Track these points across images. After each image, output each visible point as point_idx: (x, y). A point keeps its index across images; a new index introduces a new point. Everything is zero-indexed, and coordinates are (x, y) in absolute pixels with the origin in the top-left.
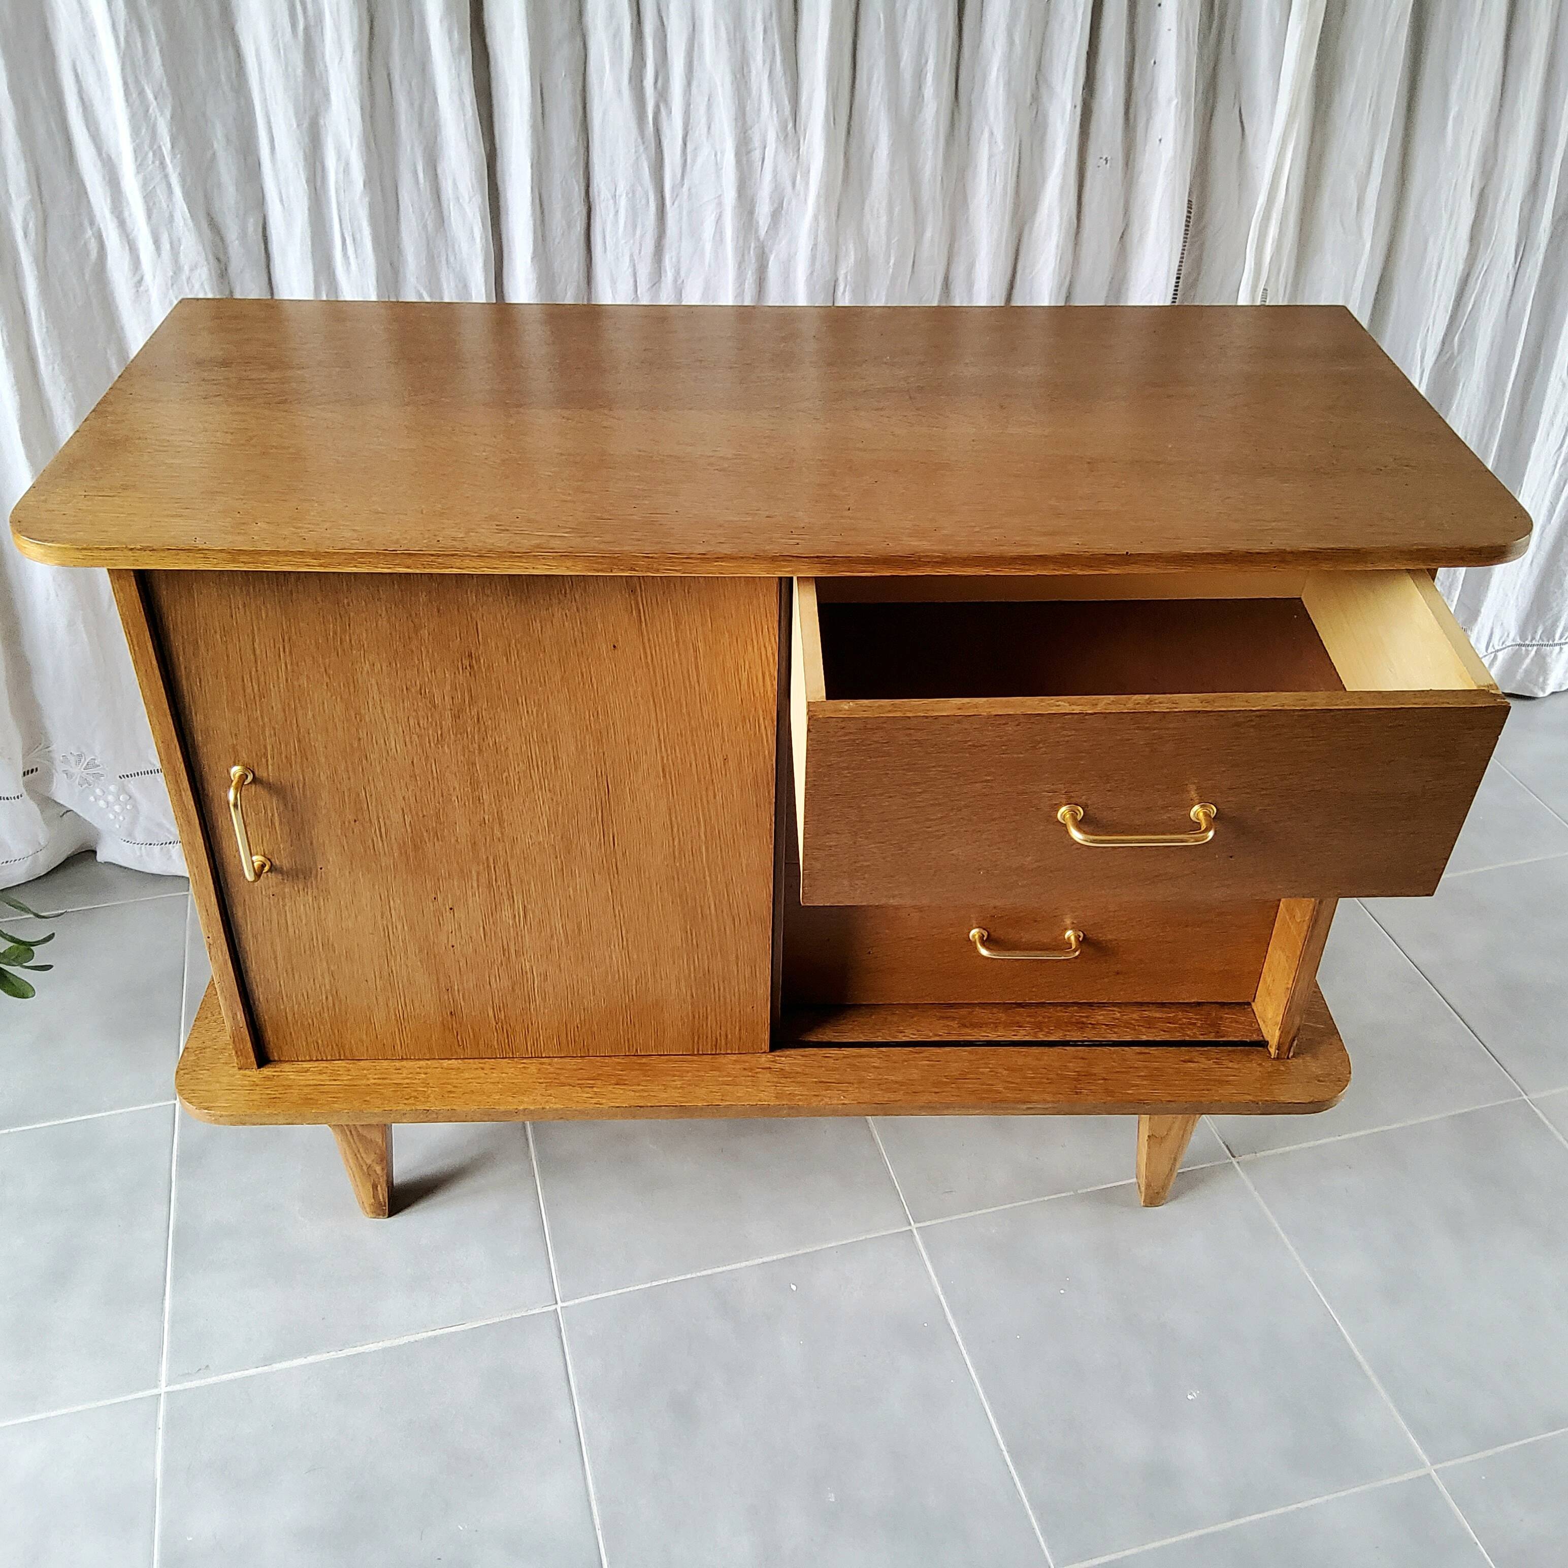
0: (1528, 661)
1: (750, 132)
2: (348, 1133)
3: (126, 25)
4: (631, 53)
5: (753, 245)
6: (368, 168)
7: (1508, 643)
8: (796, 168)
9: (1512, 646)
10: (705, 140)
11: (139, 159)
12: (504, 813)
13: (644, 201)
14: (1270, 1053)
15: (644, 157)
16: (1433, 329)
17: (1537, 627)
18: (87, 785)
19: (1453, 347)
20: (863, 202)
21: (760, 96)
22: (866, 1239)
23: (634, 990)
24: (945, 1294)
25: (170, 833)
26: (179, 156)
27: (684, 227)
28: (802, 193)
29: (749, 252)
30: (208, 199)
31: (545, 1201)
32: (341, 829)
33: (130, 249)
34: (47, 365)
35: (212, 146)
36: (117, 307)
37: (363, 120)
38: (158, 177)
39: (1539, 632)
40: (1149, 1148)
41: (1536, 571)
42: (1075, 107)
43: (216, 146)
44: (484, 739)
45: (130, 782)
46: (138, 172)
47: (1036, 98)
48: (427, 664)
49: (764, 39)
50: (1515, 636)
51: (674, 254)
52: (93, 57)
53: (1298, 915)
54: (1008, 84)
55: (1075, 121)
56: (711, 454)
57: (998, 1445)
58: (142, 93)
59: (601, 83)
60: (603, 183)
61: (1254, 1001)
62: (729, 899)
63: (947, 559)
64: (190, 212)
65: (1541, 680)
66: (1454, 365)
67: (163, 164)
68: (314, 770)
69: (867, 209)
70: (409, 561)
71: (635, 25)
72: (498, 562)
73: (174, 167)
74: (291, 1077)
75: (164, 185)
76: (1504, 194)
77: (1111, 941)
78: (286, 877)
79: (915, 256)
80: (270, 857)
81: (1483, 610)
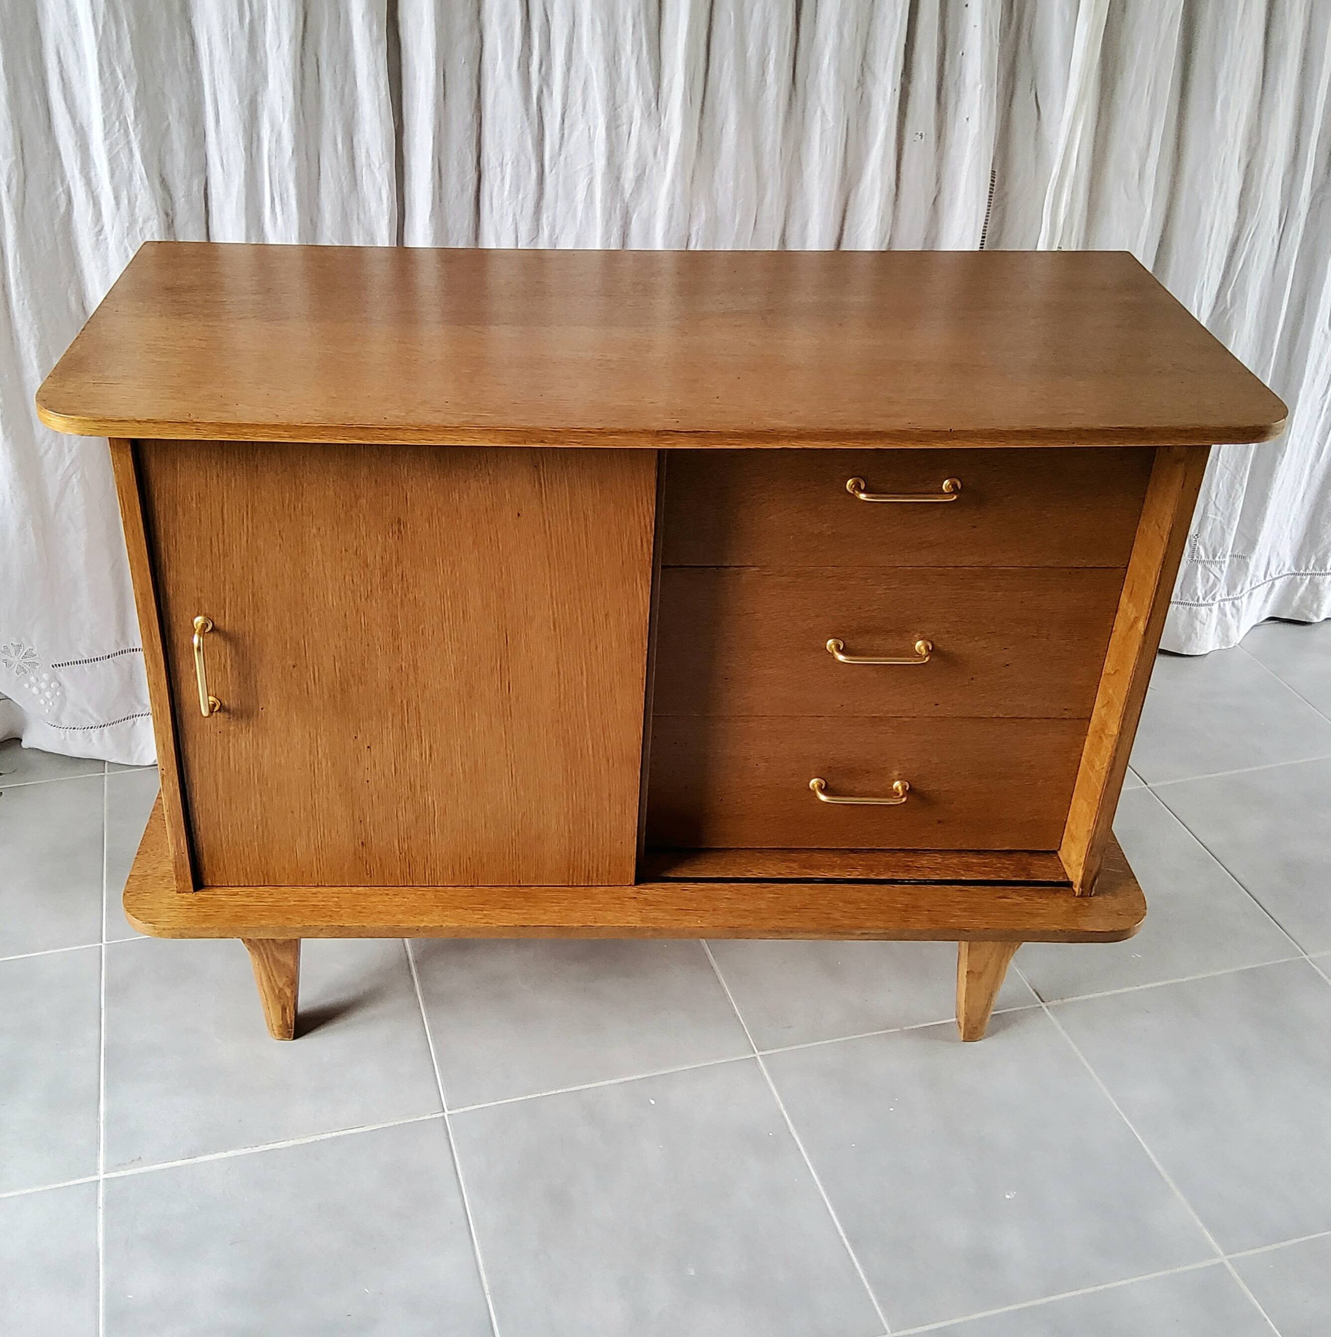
0: (1302, 589)
1: (619, 110)
2: (265, 956)
3: (104, 16)
4: (520, 45)
5: (618, 205)
6: (296, 138)
7: (1285, 572)
8: (658, 139)
9: (1288, 574)
10: (580, 116)
11: (107, 130)
12: (419, 661)
13: (526, 169)
14: (1074, 891)
15: (528, 131)
16: (1208, 284)
17: (1311, 557)
18: (23, 673)
19: (1226, 302)
20: (714, 168)
21: (628, 80)
22: (716, 1064)
23: (520, 824)
24: (787, 1108)
25: (92, 718)
26: (140, 126)
27: (560, 190)
28: (662, 164)
29: (615, 212)
30: (161, 162)
31: (430, 1028)
32: (282, 674)
33: (94, 203)
34: (18, 301)
35: (168, 119)
36: (78, 253)
37: (295, 99)
38: (122, 143)
39: (1313, 562)
40: (968, 982)
41: (1307, 506)
42: (895, 90)
43: (170, 118)
44: (405, 595)
45: (60, 670)
46: (105, 139)
47: (861, 83)
48: (363, 529)
49: (633, 33)
50: (1291, 566)
51: (550, 214)
52: (74, 43)
53: (1097, 764)
54: (838, 71)
55: (894, 101)
56: (600, 358)
57: (838, 1233)
58: (113, 72)
59: (494, 70)
60: (492, 153)
61: (1059, 849)
62: (604, 741)
63: (802, 435)
64: (146, 173)
65: (1315, 606)
66: (1227, 317)
67: (127, 134)
68: (263, 619)
69: (717, 177)
70: (361, 434)
71: (524, 22)
72: (433, 435)
73: (136, 135)
74: (223, 899)
75: (126, 150)
76: (1267, 165)
77: (933, 791)
78: (232, 716)
79: (756, 217)
80: (220, 698)
81: (1260, 540)
